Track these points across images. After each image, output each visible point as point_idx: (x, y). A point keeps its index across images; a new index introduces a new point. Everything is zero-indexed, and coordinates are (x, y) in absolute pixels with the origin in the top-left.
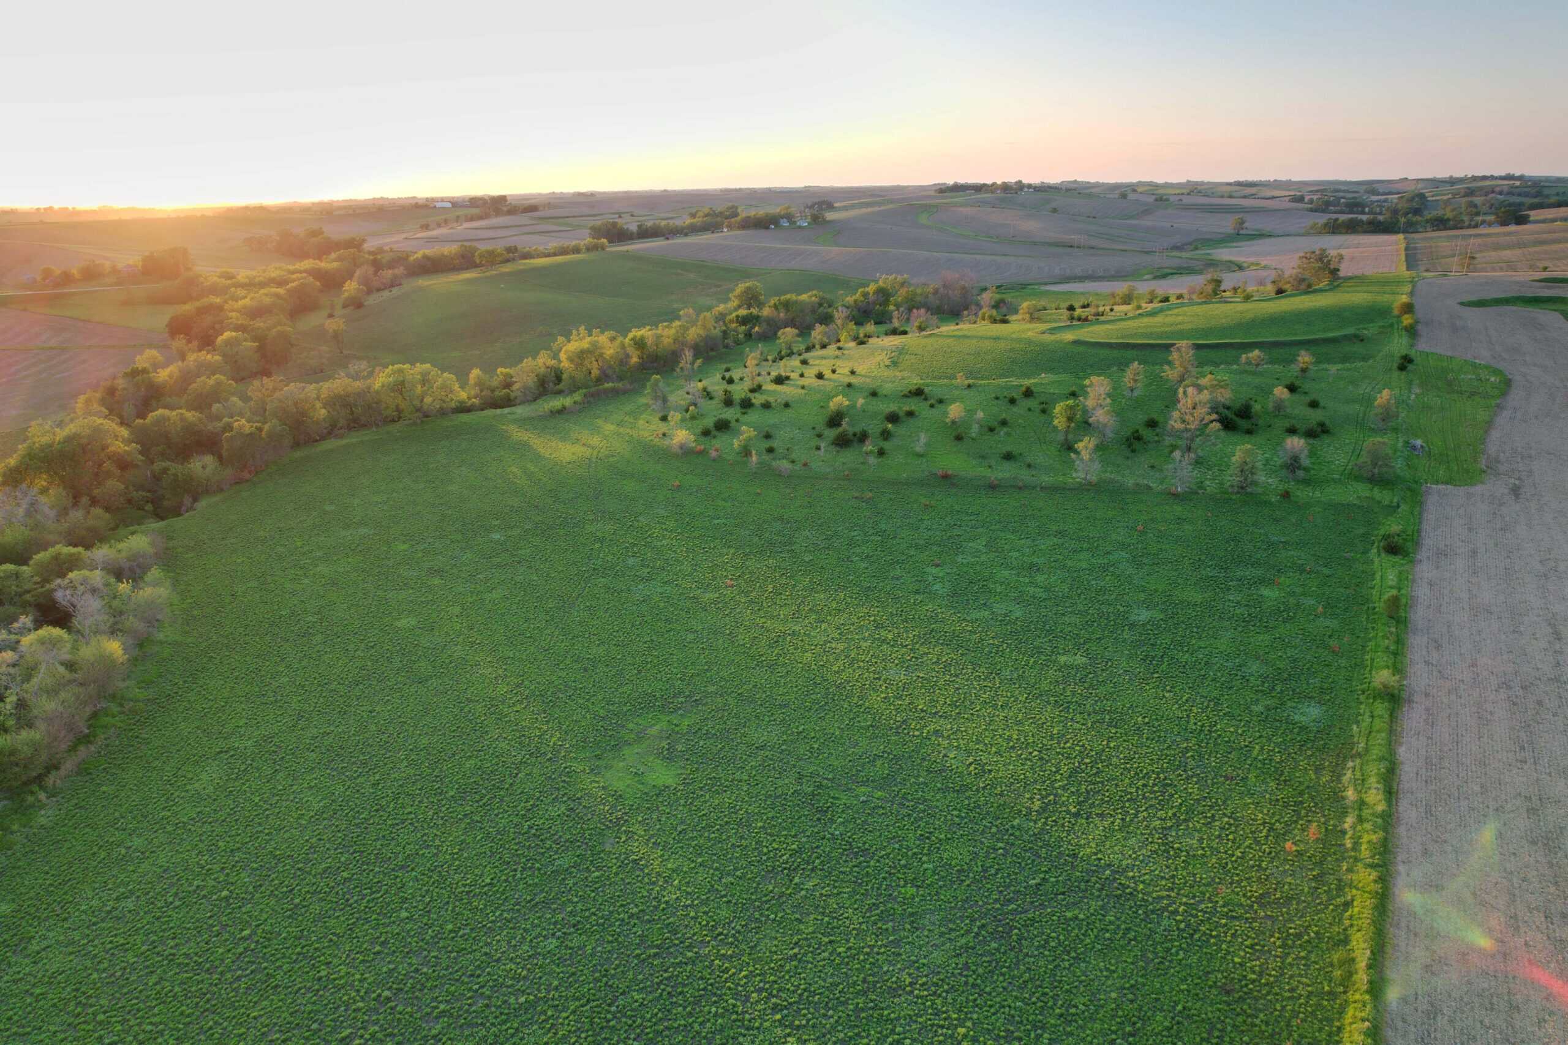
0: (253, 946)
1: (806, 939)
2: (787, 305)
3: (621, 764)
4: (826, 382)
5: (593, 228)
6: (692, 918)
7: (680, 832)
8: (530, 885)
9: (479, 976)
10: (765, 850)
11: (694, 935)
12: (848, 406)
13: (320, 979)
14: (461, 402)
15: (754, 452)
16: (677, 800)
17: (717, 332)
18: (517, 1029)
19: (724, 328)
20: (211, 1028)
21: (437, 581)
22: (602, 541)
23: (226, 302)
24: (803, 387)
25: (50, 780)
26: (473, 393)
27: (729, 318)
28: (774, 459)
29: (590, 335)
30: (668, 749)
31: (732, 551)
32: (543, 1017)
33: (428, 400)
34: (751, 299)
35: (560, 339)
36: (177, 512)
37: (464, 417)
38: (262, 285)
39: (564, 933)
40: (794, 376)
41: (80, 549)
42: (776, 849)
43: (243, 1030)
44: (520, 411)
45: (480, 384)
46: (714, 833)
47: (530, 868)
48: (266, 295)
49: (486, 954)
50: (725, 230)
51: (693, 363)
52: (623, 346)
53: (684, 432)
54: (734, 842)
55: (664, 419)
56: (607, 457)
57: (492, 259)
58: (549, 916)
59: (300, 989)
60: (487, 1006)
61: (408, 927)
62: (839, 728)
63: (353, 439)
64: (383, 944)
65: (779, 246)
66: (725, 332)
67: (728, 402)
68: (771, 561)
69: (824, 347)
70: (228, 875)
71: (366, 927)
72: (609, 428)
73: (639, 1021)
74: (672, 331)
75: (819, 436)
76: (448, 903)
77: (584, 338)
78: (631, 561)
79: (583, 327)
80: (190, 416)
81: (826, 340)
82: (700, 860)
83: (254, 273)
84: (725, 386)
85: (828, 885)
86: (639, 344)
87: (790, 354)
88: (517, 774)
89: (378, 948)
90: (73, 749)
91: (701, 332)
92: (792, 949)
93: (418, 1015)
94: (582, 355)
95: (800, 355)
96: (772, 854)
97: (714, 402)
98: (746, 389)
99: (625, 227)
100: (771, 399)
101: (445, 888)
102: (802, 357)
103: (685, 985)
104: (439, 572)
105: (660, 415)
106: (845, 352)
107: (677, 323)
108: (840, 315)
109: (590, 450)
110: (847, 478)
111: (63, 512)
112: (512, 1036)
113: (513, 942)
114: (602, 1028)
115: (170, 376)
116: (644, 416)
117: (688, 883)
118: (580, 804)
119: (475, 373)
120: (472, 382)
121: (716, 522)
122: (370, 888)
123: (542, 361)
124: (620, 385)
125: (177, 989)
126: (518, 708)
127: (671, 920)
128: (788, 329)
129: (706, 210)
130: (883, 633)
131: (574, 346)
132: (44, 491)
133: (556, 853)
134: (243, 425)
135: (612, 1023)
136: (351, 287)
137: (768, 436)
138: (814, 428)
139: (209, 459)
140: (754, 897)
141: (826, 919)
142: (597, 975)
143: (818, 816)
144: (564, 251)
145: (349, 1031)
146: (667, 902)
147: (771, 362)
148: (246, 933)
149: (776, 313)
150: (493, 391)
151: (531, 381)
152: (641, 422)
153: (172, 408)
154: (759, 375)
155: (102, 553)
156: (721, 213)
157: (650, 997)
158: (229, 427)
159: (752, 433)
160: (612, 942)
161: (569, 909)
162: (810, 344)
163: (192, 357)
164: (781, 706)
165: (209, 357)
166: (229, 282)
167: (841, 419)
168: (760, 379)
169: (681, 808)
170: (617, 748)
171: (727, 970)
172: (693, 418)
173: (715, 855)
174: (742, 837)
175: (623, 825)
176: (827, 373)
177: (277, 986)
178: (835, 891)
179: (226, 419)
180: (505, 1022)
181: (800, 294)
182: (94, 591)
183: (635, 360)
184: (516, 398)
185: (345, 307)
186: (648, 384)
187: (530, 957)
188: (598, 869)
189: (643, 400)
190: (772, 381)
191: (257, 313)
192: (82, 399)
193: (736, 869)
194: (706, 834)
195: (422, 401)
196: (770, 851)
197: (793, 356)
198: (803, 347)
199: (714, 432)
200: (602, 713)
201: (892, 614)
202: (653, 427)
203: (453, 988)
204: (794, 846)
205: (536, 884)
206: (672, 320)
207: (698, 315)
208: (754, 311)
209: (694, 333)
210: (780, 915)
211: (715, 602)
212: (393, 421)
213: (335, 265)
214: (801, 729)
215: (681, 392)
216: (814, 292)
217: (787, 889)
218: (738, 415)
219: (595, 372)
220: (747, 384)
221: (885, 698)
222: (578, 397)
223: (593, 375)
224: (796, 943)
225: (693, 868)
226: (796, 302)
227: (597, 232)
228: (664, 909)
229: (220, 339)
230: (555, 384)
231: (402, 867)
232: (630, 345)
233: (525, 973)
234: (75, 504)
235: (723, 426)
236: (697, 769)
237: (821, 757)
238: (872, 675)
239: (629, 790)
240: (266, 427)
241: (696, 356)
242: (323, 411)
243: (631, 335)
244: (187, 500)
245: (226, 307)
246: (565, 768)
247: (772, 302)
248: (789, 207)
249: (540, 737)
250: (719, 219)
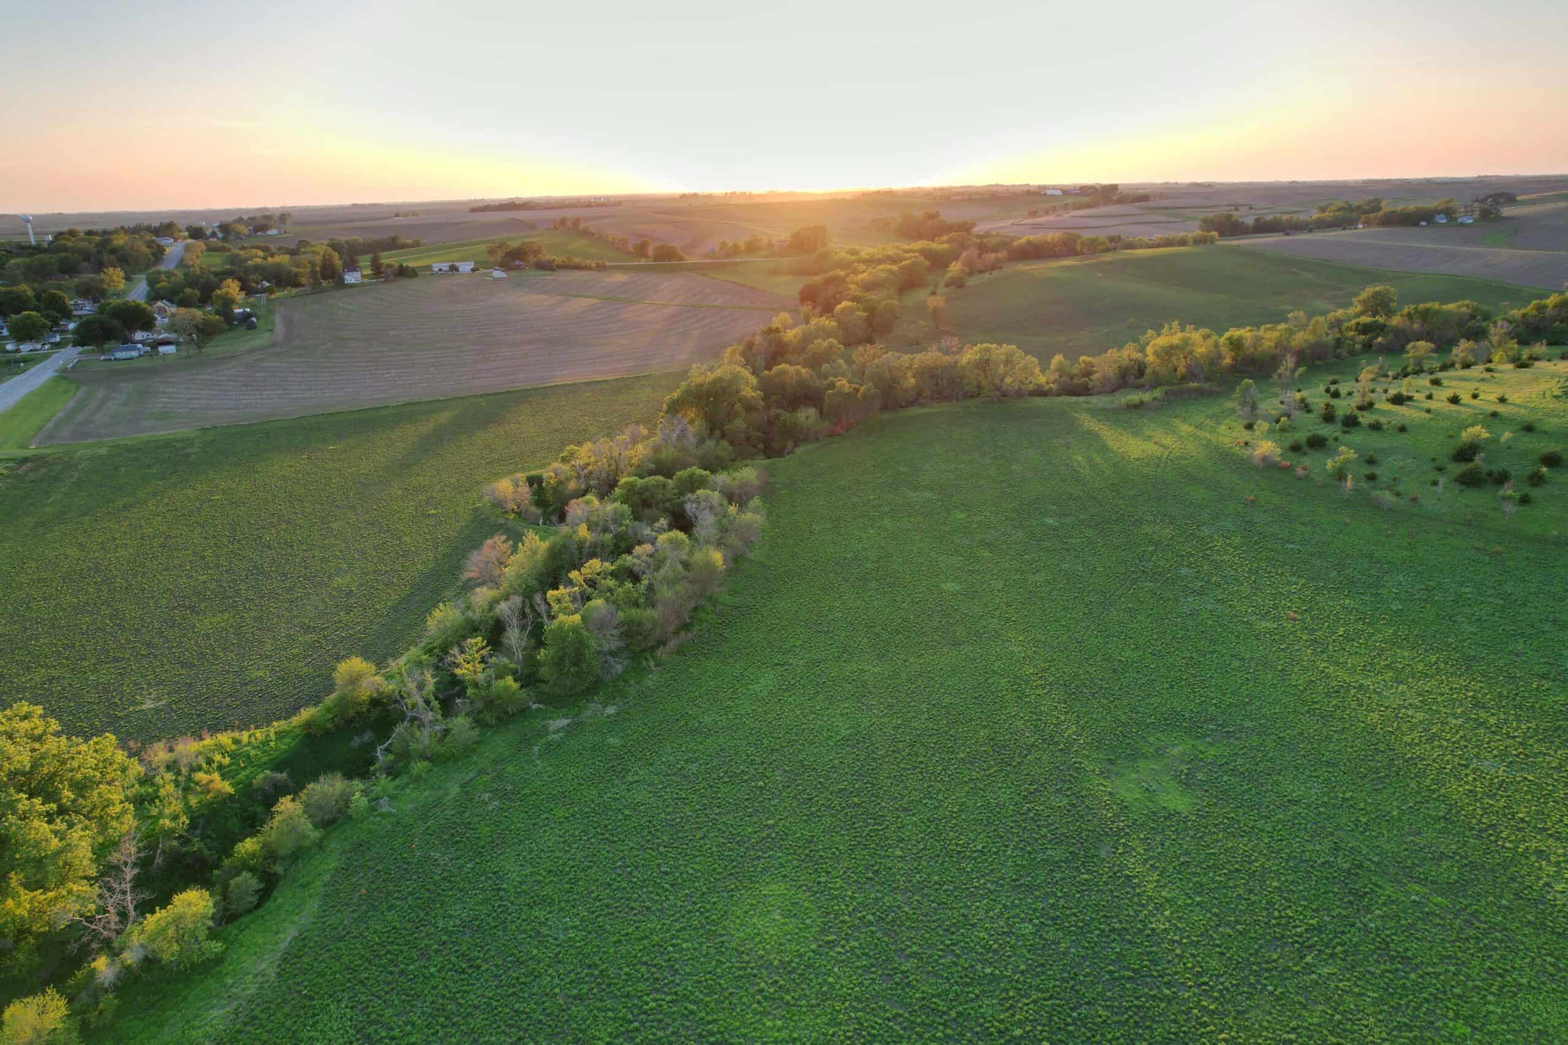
0: (774, 835)
1: (1307, 1029)
2: (1425, 315)
3: (1134, 776)
4: (1462, 409)
5: (1205, 221)
6: (1177, 955)
7: (1183, 863)
8: (1017, 865)
9: (953, 933)
10: (1276, 914)
11: (1176, 973)
12: (1487, 439)
13: (819, 883)
14: (1039, 386)
15: (1350, 477)
16: (1187, 829)
17: (1329, 339)
18: (977, 996)
19: (1339, 336)
20: (732, 890)
21: (986, 554)
22: (1157, 544)
23: (848, 275)
24: (1428, 411)
25: (659, 652)
26: (1052, 378)
27: (1345, 325)
28: (1374, 488)
29: (1183, 331)
30: (1187, 775)
31: (1302, 581)
32: (1004, 995)
34: (1379, 304)
35: (1150, 332)
36: (780, 453)
37: (1039, 401)
38: (880, 261)
39: (1042, 923)
40: (1416, 396)
41: (707, 472)
42: (1290, 917)
43: (754, 902)
44: (1096, 401)
45: (1061, 370)
46: (1220, 875)
47: (1022, 849)
48: (882, 270)
49: (963, 915)
50: (1361, 226)
51: (1294, 371)
52: (1216, 345)
53: (1270, 443)
54: (1241, 892)
55: (1249, 427)
56: (1179, 459)
57: (1094, 247)
58: (1030, 901)
59: (802, 886)
60: (955, 964)
61: (900, 865)
62: (1398, 808)
63: (936, 408)
64: (876, 872)
65: (1429, 246)
66: (1338, 341)
67: (1329, 417)
68: (1347, 601)
69: (1467, 366)
70: (765, 769)
71: (865, 852)
72: (1185, 428)
73: (1098, 1037)
74: (1276, 334)
75: (1440, 469)
76: (938, 856)
77: (1176, 333)
78: (1184, 571)
79: (1177, 322)
80: (804, 372)
81: (1471, 358)
82: (1198, 899)
83: (875, 250)
84: (1327, 399)
85: (1348, 980)
86: (1236, 345)
87: (1418, 372)
88: (1026, 756)
89: (870, 875)
90: (676, 633)
91: (1311, 338)
92: (1288, 1033)
93: (893, 947)
94: (1170, 350)
95: (1431, 373)
96: (1283, 921)
97: (1311, 416)
98: (1354, 405)
99: (1241, 220)
100: (1383, 420)
101: (939, 841)
102: (1433, 377)
103: (1154, 1021)
104: (988, 545)
105: (1246, 422)
106: (1495, 375)
107: (1283, 326)
108: (1496, 331)
109: (1161, 449)
110: (1469, 524)
111: (701, 441)
112: (972, 1000)
113: (991, 914)
114: (1059, 1029)
115: (795, 337)
116: (1227, 421)
117: (1180, 918)
118: (1083, 802)
119: (1058, 359)
120: (1053, 367)
121: (1291, 546)
122: (875, 819)
123: (1127, 354)
124: (1206, 386)
125: (714, 849)
126: (1039, 691)
127: (1154, 949)
128: (1422, 343)
129: (1341, 204)
130: (1483, 714)
131: (1163, 341)
132: (692, 422)
133: (1050, 842)
134: (843, 384)
135: (1071, 1028)
136: (955, 268)
137: (1371, 461)
138: (1433, 460)
139: (812, 412)
140: (1252, 959)
141: (1338, 1017)
142: (1066, 975)
143: (1352, 898)
144: (1169, 243)
145: (834, 937)
146: (1153, 930)
147: (1390, 379)
148: (771, 822)
149: (1408, 323)
150: (1072, 378)
151: (1112, 372)
152: (1223, 427)
153: (791, 364)
154: (1373, 391)
155: (722, 478)
156: (1359, 207)
157: (1116, 1019)
158: (832, 386)
159: (1352, 455)
160: (1087, 948)
161: (1051, 901)
162: (1448, 363)
163: (814, 321)
164: (1328, 763)
165: (827, 322)
166: (853, 258)
167: (1475, 453)
168: (1373, 395)
169: (1188, 839)
170: (1133, 757)
171: (1205, 1025)
172: (1283, 430)
173: (1216, 899)
174: (1251, 891)
175: (1122, 837)
176: (1466, 398)
177: (785, 876)
178: (1356, 990)
179: (831, 378)
180: (968, 985)
181: (1447, 303)
182: (711, 508)
183: (1227, 361)
184: (1094, 387)
185: (947, 286)
186: (1238, 388)
187: (1004, 933)
188: (1088, 872)
189: (1229, 405)
190: (1388, 400)
191: (869, 287)
192: (729, 350)
193: (1237, 922)
194: (1211, 874)
195: (1002, 380)
196: (1281, 917)
197: (1422, 375)
198: (1436, 364)
199: (1305, 449)
200: (1123, 718)
201: (1500, 695)
202: (1234, 434)
203: (928, 935)
204: (1311, 921)
205: (1024, 866)
206: (1279, 322)
207: (1309, 319)
208: (1381, 319)
209: (1300, 339)
210: (1280, 990)
211: (1271, 632)
212: (972, 396)
213: (945, 246)
214: (1348, 795)
215: (1276, 401)
216: (1466, 302)
217: (1295, 965)
218: (1338, 434)
219: (1182, 370)
220: (1356, 400)
221: (1470, 791)
222: (1158, 393)
223: (1178, 373)
224: (1294, 1029)
225: (1189, 905)
226: (1439, 312)
227: (1208, 224)
228: (1148, 935)
229: (839, 307)
230: (1137, 378)
231: (905, 810)
232: (1224, 345)
233: (996, 946)
234: (711, 434)
235: (1317, 443)
236: (1215, 804)
237: (1367, 834)
238: (1456, 759)
239: (1136, 804)
240: (862, 389)
241: (1298, 364)
242: (913, 381)
243: (1227, 335)
244: (790, 445)
245: (848, 279)
246: (1075, 763)
247: (1406, 311)
248: (1450, 201)
249: (1056, 725)
250: (1354, 214)
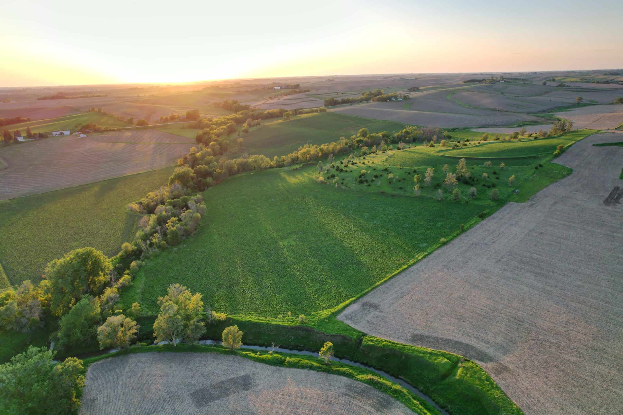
2: (372, 137)
12: (366, 173)
14: (271, 165)
15: (337, 184)
17: (347, 146)
21: (259, 208)
22: (295, 202)
23: (210, 130)
26: (274, 163)
27: (354, 140)
28: (342, 186)
33: (263, 164)
36: (204, 190)
37: (271, 170)
38: (220, 124)
40: (358, 163)
41: (188, 197)
44: (285, 168)
45: (277, 161)
51: (332, 158)
52: (317, 151)
54: (301, 252)
55: (319, 173)
56: (303, 183)
63: (243, 174)
72: (306, 175)
75: (356, 180)
77: (307, 147)
80: (206, 167)
82: (294, 254)
98: (343, 166)
102: (365, 156)
104: (259, 207)
110: (358, 192)
115: (199, 155)
116: (316, 172)
118: (277, 246)
119: (276, 157)
120: (274, 160)
123: (294, 155)
134: (218, 170)
136: (245, 126)
137: (343, 180)
138: (355, 178)
139: (211, 178)
144: (312, 112)
147: (357, 157)
149: (368, 140)
150: (279, 162)
151: (289, 160)
152: (314, 174)
153: (202, 165)
154: (350, 161)
155: (192, 198)
156: (374, 93)
158: (215, 170)
159: (338, 179)
162: (372, 152)
163: (204, 150)
165: (208, 150)
166: (210, 123)
169: (294, 247)
172: (326, 174)
175: (283, 249)
176: (366, 163)
179: (213, 168)
185: (243, 132)
186: (318, 163)
189: (317, 167)
190: (351, 164)
195: (260, 165)
199: (330, 178)
202: (316, 176)
212: (253, 170)
213: (241, 116)
216: (385, 132)
218: (338, 174)
219: (308, 158)
222: (301, 165)
225: (292, 255)
229: (210, 144)
230: (296, 161)
235: (333, 176)
236: (299, 243)
240: (223, 171)
242: (236, 167)
244: (206, 188)
246: (276, 241)
249: (273, 236)
